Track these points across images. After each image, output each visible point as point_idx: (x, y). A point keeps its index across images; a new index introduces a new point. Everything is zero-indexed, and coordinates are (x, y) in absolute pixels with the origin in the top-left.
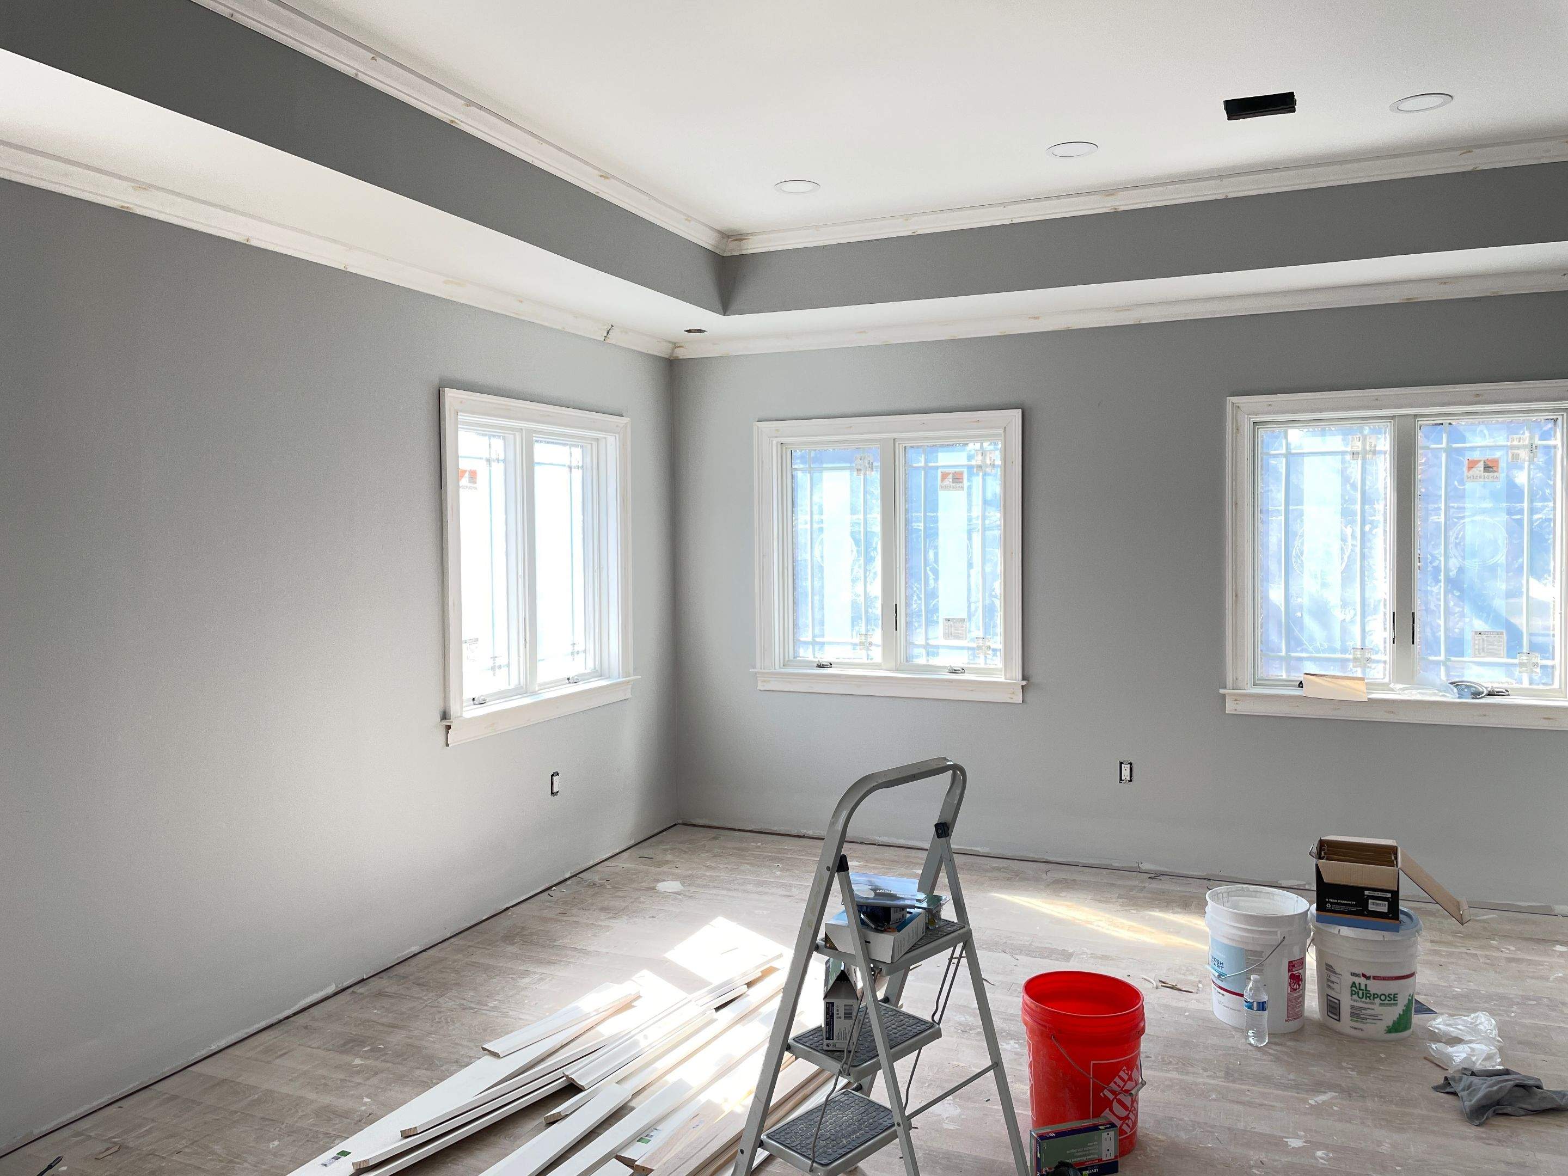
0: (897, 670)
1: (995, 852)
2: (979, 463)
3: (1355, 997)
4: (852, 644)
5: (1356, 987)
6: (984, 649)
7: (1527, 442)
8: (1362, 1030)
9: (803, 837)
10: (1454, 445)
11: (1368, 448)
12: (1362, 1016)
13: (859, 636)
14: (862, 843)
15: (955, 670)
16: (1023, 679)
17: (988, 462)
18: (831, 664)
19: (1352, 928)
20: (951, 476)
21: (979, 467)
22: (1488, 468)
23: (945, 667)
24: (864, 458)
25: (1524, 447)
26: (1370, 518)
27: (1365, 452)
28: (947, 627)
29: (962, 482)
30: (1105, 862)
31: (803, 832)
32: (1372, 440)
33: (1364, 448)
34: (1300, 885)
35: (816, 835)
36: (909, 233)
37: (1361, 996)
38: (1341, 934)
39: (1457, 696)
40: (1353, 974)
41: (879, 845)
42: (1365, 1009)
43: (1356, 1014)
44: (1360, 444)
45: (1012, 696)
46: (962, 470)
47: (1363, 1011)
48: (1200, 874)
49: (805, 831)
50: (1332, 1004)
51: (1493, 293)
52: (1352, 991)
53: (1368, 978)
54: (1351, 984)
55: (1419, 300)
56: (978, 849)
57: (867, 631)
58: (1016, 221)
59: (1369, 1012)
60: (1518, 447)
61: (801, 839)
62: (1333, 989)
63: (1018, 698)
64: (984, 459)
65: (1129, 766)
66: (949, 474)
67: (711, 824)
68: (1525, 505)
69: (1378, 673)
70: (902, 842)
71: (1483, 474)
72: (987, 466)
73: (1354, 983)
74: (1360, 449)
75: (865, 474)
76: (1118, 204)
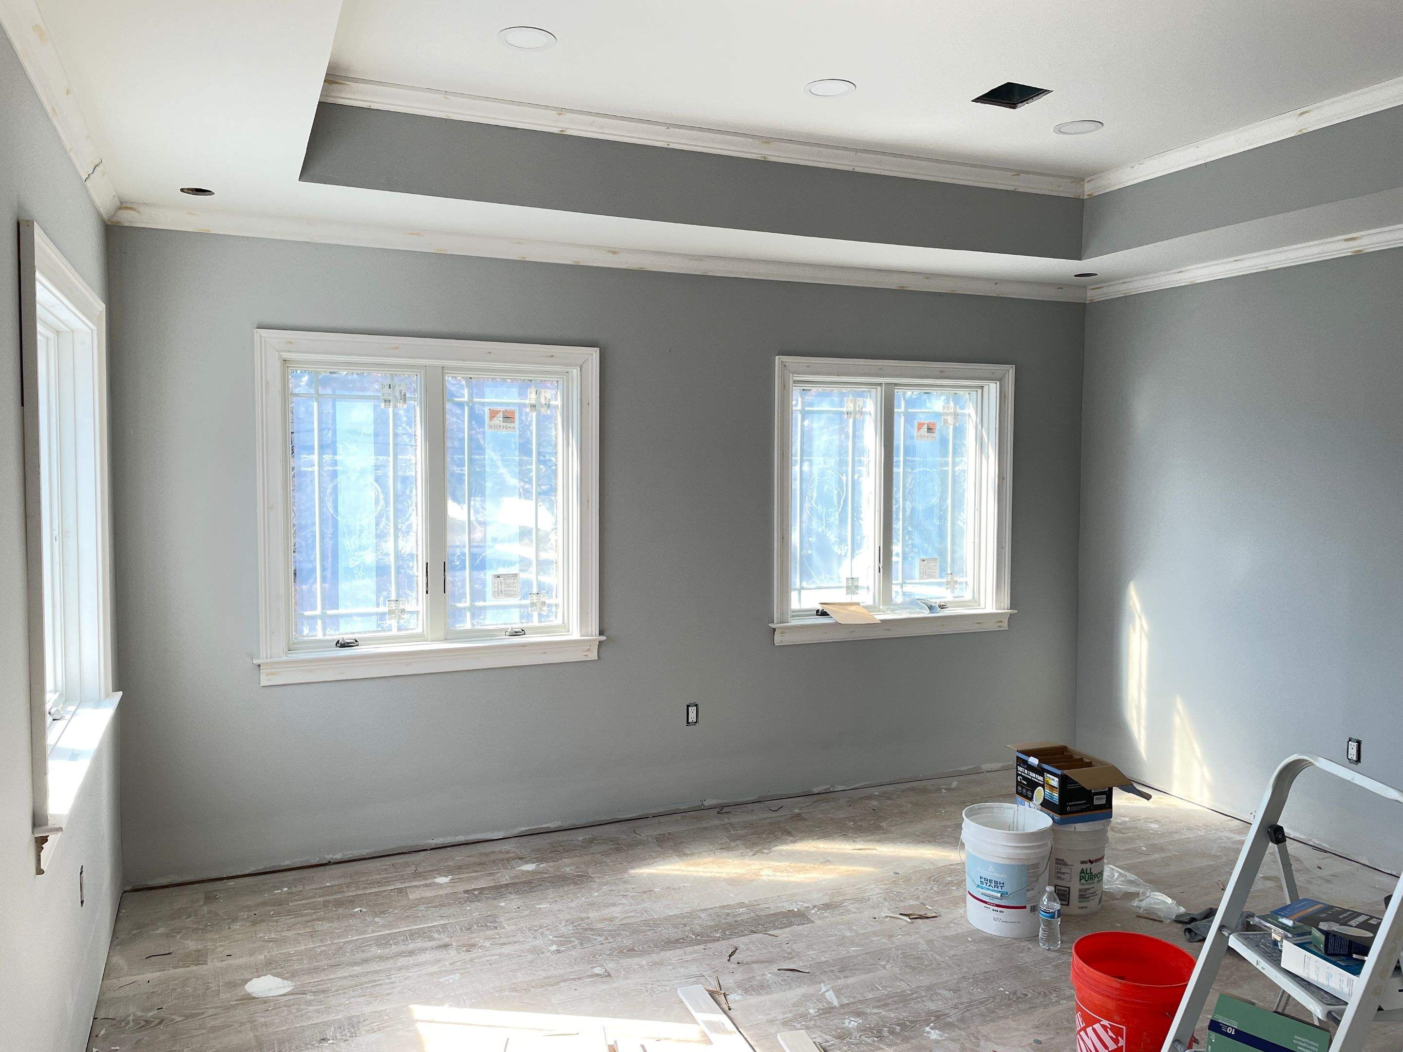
0: (446, 640)
1: (566, 825)
2: (533, 402)
3: (1083, 881)
4: (377, 614)
5: (1084, 873)
6: (539, 605)
7: (952, 411)
8: (1087, 907)
9: (329, 863)
10: (909, 410)
11: (857, 409)
12: (1087, 896)
13: (387, 603)
14: (410, 853)
15: (516, 632)
16: (601, 633)
17: (543, 401)
18: (356, 641)
19: (1085, 823)
20: (501, 414)
21: (533, 406)
22: (930, 430)
23: (501, 630)
24: (394, 388)
25: (950, 414)
26: (858, 468)
27: (855, 412)
28: (496, 585)
29: (514, 422)
30: (673, 807)
31: (329, 857)
32: (860, 401)
33: (855, 409)
34: (827, 789)
35: (346, 858)
36: (556, 130)
37: (1087, 879)
38: (1077, 831)
39: (929, 612)
40: (1082, 862)
41: (431, 849)
42: (1089, 889)
43: (1082, 897)
44: (852, 405)
45: (586, 653)
46: (513, 408)
47: (1088, 891)
48: (753, 798)
49: (331, 856)
50: (1061, 892)
51: (952, 291)
52: (1080, 876)
53: (1091, 862)
54: (1080, 871)
55: (908, 289)
56: (549, 825)
57: (398, 595)
58: (672, 146)
59: (1092, 890)
60: (947, 414)
61: (327, 867)
62: (1064, 879)
63: (593, 655)
64: (539, 398)
65: (695, 708)
66: (500, 411)
67: (179, 880)
68: (950, 459)
69: (865, 597)
70: (461, 838)
71: (926, 434)
72: (542, 406)
73: (1083, 869)
74: (852, 410)
75: (395, 407)
76: (767, 153)
